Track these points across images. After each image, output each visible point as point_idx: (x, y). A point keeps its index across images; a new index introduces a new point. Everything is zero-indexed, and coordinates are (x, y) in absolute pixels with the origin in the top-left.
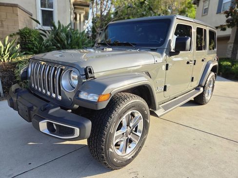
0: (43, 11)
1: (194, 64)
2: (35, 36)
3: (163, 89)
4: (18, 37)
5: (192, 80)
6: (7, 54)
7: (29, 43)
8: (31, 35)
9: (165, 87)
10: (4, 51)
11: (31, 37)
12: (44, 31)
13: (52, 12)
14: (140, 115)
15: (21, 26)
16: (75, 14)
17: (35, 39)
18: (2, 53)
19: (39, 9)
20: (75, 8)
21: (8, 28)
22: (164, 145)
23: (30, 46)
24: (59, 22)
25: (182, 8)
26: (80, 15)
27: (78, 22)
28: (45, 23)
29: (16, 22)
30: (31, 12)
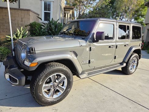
0: (45, 13)
1: (116, 48)
2: (38, 26)
3: (88, 62)
4: (29, 27)
5: (115, 58)
6: (21, 36)
7: (34, 31)
8: (36, 26)
9: (89, 61)
10: (20, 35)
11: (36, 27)
12: (44, 23)
13: (50, 13)
14: (64, 76)
15: (32, 21)
16: (65, 14)
17: (38, 28)
18: (19, 35)
19: (43, 11)
20: (65, 10)
21: (25, 22)
22: (83, 97)
23: (35, 32)
24: (52, 19)
25: (137, 8)
26: (68, 14)
27: (66, 18)
28: (45, 19)
29: (29, 19)
30: (39, 13)
